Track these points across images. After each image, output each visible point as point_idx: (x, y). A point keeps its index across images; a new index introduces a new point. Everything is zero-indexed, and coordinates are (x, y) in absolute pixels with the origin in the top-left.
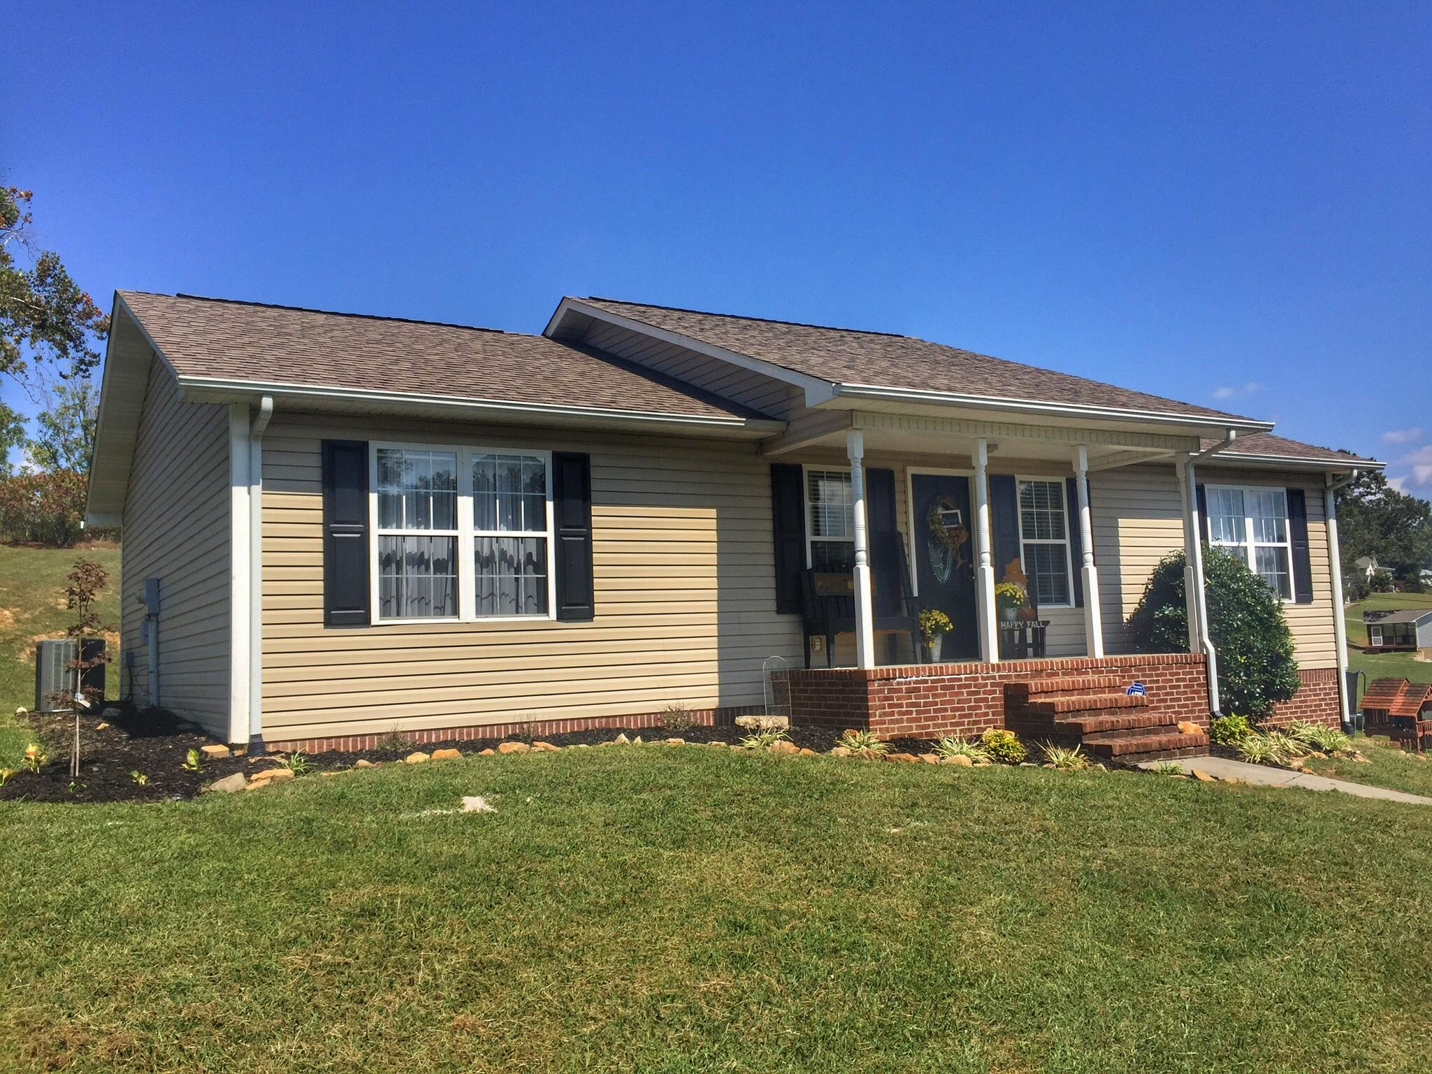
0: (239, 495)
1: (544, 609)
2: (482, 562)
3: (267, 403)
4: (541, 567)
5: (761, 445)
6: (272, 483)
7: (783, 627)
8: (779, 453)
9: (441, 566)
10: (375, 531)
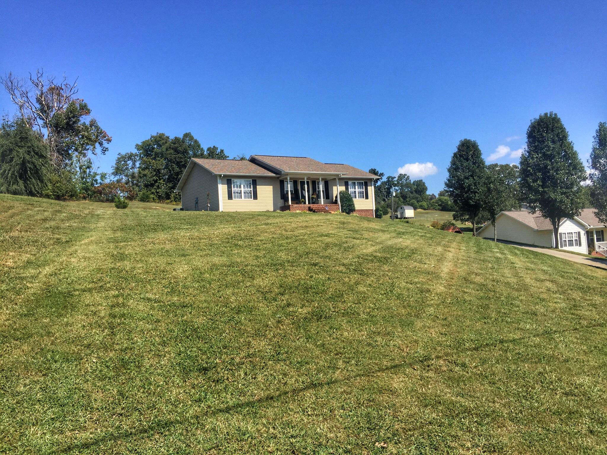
0: (219, 185)
1: (251, 198)
2: (244, 193)
3: (222, 175)
4: (251, 193)
5: (278, 178)
6: (222, 184)
7: (282, 201)
8: (281, 178)
9: (240, 193)
10: (233, 189)
